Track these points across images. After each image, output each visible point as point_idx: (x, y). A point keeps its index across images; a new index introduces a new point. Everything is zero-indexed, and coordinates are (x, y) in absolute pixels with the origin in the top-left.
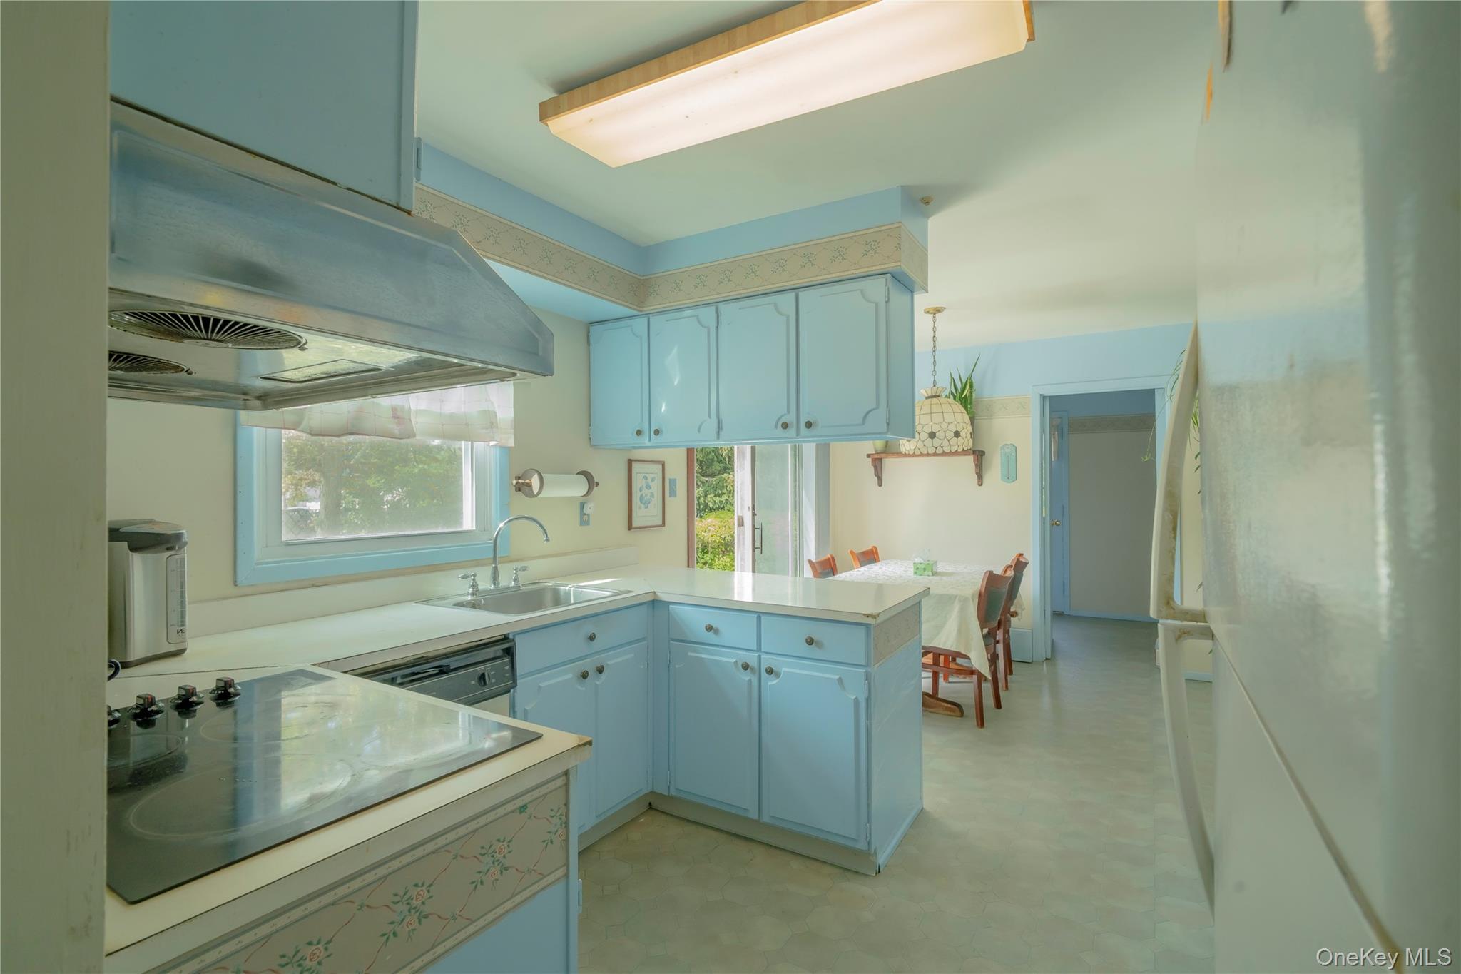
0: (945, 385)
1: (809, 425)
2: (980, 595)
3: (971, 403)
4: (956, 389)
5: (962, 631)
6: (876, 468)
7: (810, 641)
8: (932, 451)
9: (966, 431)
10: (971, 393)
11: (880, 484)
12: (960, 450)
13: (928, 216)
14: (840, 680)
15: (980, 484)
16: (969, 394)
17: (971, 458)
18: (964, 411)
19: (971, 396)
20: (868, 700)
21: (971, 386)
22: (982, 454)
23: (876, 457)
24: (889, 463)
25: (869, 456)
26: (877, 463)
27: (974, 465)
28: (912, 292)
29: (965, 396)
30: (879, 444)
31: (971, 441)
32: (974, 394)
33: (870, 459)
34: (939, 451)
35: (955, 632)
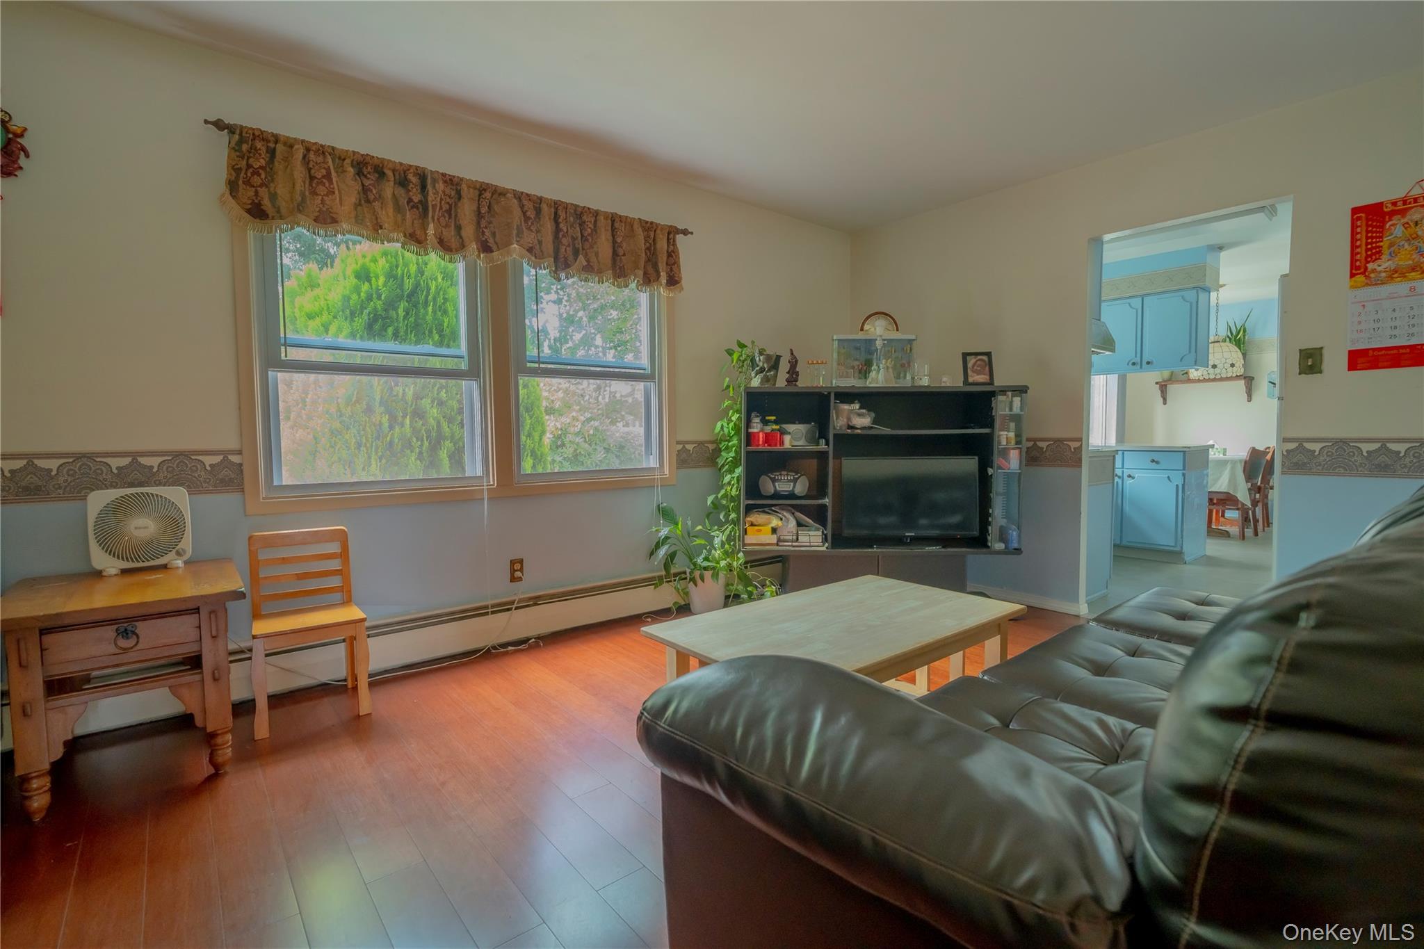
0: (1223, 332)
1: (1148, 363)
2: (1246, 462)
3: (1244, 343)
4: (1232, 334)
5: (1232, 480)
6: (1162, 392)
7: (1153, 461)
8: (1212, 377)
9: (1239, 362)
10: (1244, 336)
11: (1165, 403)
12: (1234, 375)
13: (1220, 252)
14: (1168, 477)
15: (1250, 399)
16: (1242, 337)
17: (1242, 382)
18: (1237, 349)
19: (1244, 338)
20: (1183, 485)
21: (1245, 331)
22: (1252, 379)
23: (1163, 384)
24: (1172, 388)
25: (1157, 383)
26: (1163, 387)
27: (1244, 387)
28: (1210, 292)
29: (1239, 339)
30: (1166, 374)
31: (1243, 369)
32: (1246, 337)
33: (1158, 386)
34: (1218, 377)
35: (1227, 480)
